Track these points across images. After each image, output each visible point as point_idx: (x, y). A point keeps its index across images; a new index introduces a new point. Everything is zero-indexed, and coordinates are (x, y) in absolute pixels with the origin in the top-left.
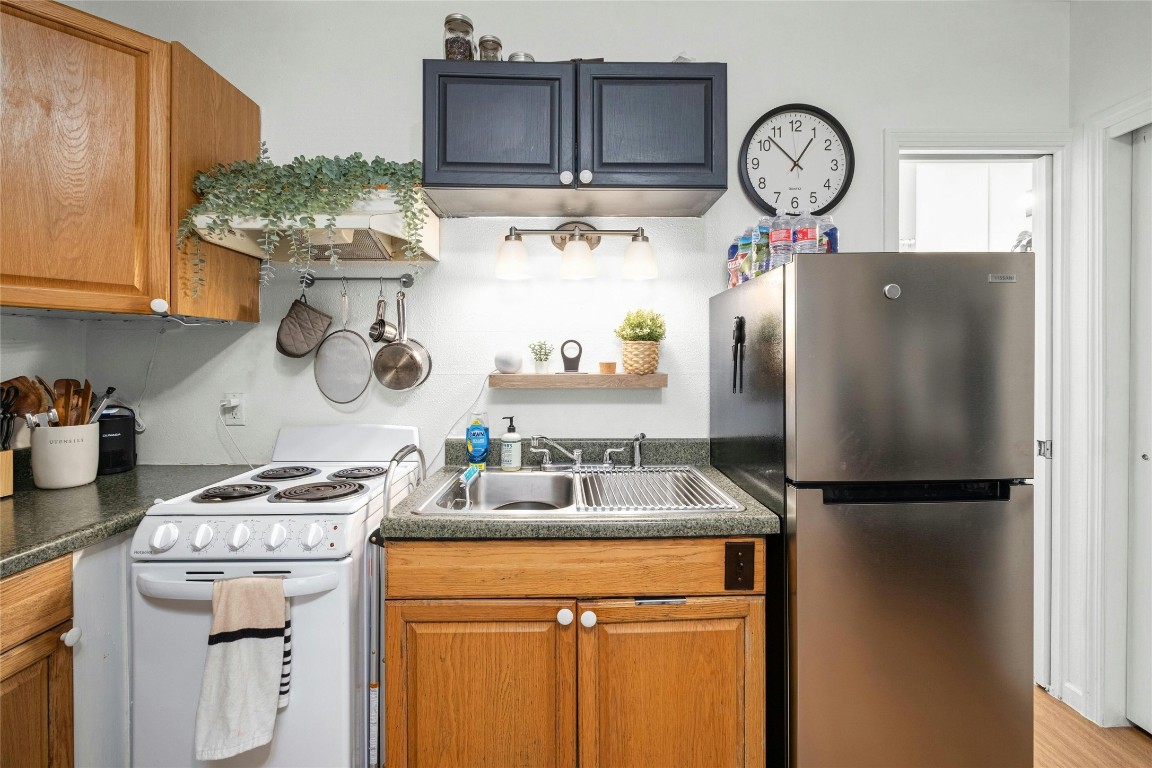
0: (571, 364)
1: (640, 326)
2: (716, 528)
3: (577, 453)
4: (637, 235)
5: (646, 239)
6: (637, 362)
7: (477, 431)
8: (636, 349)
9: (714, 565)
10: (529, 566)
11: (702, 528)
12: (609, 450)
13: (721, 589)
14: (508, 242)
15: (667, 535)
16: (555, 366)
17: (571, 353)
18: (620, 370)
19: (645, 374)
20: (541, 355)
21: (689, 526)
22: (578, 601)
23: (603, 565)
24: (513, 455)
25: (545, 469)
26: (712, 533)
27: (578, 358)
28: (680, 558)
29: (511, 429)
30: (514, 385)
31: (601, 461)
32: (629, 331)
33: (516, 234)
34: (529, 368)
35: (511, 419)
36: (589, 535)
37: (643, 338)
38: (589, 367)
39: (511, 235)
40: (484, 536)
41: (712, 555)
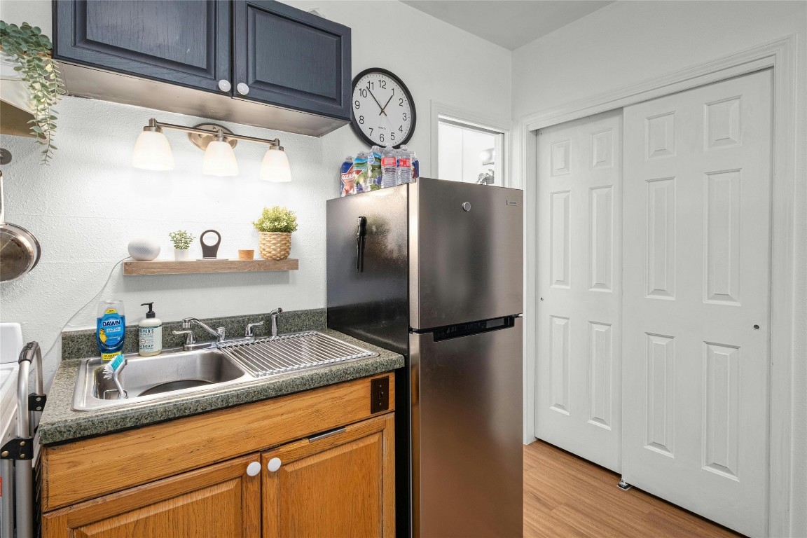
0: (210, 251)
1: (277, 219)
2: (367, 370)
3: (221, 330)
4: (274, 144)
5: (281, 149)
6: (274, 250)
7: (111, 320)
8: (274, 238)
9: (364, 397)
10: (216, 434)
11: (357, 372)
12: (250, 325)
13: (367, 413)
14: (147, 133)
15: (333, 382)
16: (194, 254)
17: (210, 241)
18: (256, 257)
19: (281, 259)
20: (181, 243)
21: (349, 372)
22: (261, 454)
23: (284, 417)
24: (154, 339)
25: (188, 349)
26: (364, 375)
27: (217, 246)
28: (340, 398)
29: (151, 315)
30: (154, 272)
31: (243, 336)
32: (267, 224)
33: (155, 126)
34: (167, 254)
35: (150, 305)
36: (273, 394)
37: (280, 230)
38: (228, 253)
39: (151, 126)
40: (173, 416)
41: (362, 391)
